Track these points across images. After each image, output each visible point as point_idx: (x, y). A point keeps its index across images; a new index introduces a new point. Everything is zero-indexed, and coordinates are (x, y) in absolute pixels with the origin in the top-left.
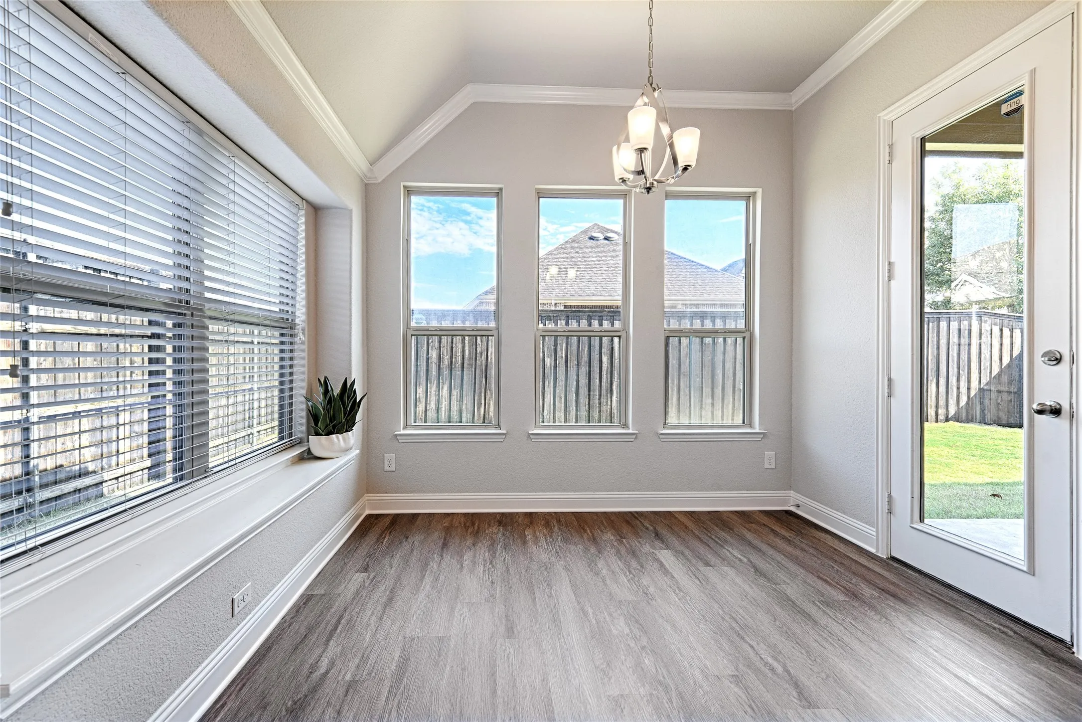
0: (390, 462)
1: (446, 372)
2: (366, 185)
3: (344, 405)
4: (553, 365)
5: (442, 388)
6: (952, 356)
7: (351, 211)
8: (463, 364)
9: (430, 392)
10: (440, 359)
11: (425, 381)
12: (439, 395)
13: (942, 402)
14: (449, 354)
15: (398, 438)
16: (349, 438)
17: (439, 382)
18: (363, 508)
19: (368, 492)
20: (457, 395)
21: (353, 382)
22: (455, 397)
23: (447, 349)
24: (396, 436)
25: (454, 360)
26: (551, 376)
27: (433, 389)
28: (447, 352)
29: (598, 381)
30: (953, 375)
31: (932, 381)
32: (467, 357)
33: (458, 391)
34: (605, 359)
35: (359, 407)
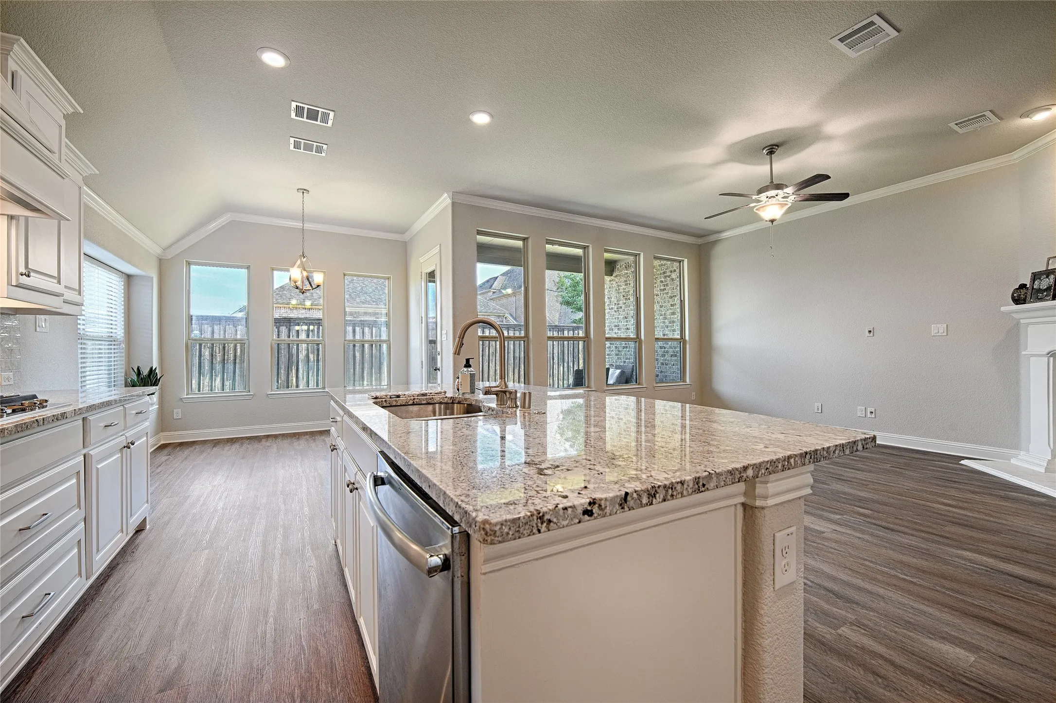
0: (177, 413)
1: (218, 367)
2: (160, 259)
3: (150, 380)
4: (315, 359)
5: (215, 380)
6: (571, 351)
7: (153, 278)
8: (235, 360)
9: (203, 384)
10: (212, 355)
11: (197, 375)
12: (212, 386)
13: (566, 377)
14: (221, 353)
15: (183, 400)
16: (153, 398)
17: (212, 376)
18: (159, 440)
19: (162, 431)
20: (230, 385)
21: (156, 368)
22: (228, 386)
23: (219, 348)
24: (181, 399)
25: (226, 356)
26: (314, 368)
27: (206, 381)
28: (219, 350)
29: (352, 370)
30: (571, 362)
31: (561, 365)
32: (238, 354)
33: (231, 381)
34: (358, 355)
35: (159, 381)
